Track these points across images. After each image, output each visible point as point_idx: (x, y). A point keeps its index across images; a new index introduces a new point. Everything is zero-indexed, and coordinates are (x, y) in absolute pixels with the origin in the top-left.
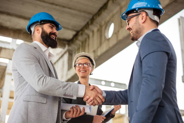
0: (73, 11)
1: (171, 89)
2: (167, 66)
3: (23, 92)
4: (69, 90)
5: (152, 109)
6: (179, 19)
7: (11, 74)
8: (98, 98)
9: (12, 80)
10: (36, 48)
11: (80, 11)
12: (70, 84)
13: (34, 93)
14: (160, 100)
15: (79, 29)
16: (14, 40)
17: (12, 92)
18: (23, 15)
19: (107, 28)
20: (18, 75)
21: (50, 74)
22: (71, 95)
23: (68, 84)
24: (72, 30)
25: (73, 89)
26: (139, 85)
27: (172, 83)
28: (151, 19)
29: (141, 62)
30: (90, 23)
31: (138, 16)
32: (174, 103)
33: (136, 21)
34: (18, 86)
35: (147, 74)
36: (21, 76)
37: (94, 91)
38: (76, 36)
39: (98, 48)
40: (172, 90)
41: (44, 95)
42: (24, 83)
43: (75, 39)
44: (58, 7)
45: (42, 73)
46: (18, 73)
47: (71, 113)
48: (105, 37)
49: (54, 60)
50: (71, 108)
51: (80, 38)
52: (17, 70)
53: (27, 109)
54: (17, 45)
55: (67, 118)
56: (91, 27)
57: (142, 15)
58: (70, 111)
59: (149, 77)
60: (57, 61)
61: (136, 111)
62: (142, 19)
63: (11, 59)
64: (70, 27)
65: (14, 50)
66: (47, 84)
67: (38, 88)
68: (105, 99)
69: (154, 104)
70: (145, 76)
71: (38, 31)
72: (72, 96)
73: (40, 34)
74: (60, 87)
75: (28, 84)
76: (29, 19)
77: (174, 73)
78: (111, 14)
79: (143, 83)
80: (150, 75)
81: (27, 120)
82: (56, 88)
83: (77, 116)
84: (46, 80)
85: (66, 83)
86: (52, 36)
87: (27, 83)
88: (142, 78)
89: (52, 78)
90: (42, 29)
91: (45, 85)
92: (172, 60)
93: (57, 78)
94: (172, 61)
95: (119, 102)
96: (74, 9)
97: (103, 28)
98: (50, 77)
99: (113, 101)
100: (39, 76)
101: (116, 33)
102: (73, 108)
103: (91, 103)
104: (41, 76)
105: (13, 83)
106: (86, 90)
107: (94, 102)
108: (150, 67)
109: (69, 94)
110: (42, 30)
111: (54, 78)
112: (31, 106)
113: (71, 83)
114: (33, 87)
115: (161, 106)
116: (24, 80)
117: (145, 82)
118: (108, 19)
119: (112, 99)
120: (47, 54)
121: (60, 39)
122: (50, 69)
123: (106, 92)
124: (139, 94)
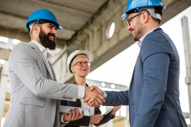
0: (72, 10)
1: (174, 91)
2: (169, 68)
3: (20, 95)
4: (68, 92)
5: (153, 113)
6: (182, 19)
7: (7, 76)
8: (99, 99)
9: (9, 81)
10: (34, 48)
11: (79, 10)
12: (68, 86)
13: (32, 96)
14: (162, 104)
15: (78, 28)
16: (11, 40)
17: (8, 94)
18: (20, 14)
19: (108, 28)
20: (14, 77)
21: (48, 76)
22: (70, 97)
23: (67, 86)
24: (71, 29)
25: (72, 91)
26: (140, 88)
27: (174, 85)
28: (153, 18)
29: (142, 63)
30: (90, 22)
31: (139, 16)
32: (177, 106)
33: (138, 21)
34: (15, 88)
35: (149, 77)
36: (17, 78)
37: (95, 92)
38: (75, 36)
39: (98, 48)
40: (175, 93)
41: (41, 98)
42: (21, 85)
43: (74, 39)
44: (56, 6)
45: (40, 75)
46: (15, 74)
47: (70, 116)
48: (105, 37)
49: (52, 60)
50: (69, 111)
51: (80, 38)
52: (13, 72)
53: (24, 112)
54: (14, 45)
55: (65, 121)
56: (91, 26)
57: (143, 14)
58: (68, 114)
59: (150, 79)
60: (56, 62)
61: (138, 115)
62: (144, 19)
63: (7, 60)
64: (69, 27)
65: (11, 51)
66: (45, 87)
67: (36, 91)
68: (106, 100)
69: (155, 108)
70: (146, 78)
71: (36, 31)
72: (72, 98)
73: (38, 34)
74: (59, 90)
75: (25, 87)
76: (26, 18)
77: (177, 74)
78: (112, 13)
79: (145, 86)
80: (152, 78)
81: (24, 124)
82: (55, 91)
83: (76, 119)
84: (44, 82)
85: (64, 85)
86: (51, 37)
87: (24, 85)
88: (144, 80)
89: (50, 81)
90: (41, 28)
91: (43, 89)
92: (175, 61)
93: (55, 80)
94: (174, 63)
95: (121, 103)
96: (73, 8)
97: (104, 27)
98: (48, 79)
99: (114, 102)
100: (37, 79)
101: (117, 33)
102: (71, 110)
103: (91, 104)
104: (39, 78)
105: (9, 85)
106: (86, 91)
107: (94, 103)
108: (151, 70)
109: (68, 97)
110: (41, 30)
111: (52, 80)
112: (28, 110)
113: (70, 85)
114: (30, 89)
115: (163, 110)
116: (21, 82)
117: (147, 85)
118: (108, 18)
119: (114, 100)
120: (45, 54)
121: (59, 40)
122: (49, 70)
123: (107, 92)
124: (141, 97)
